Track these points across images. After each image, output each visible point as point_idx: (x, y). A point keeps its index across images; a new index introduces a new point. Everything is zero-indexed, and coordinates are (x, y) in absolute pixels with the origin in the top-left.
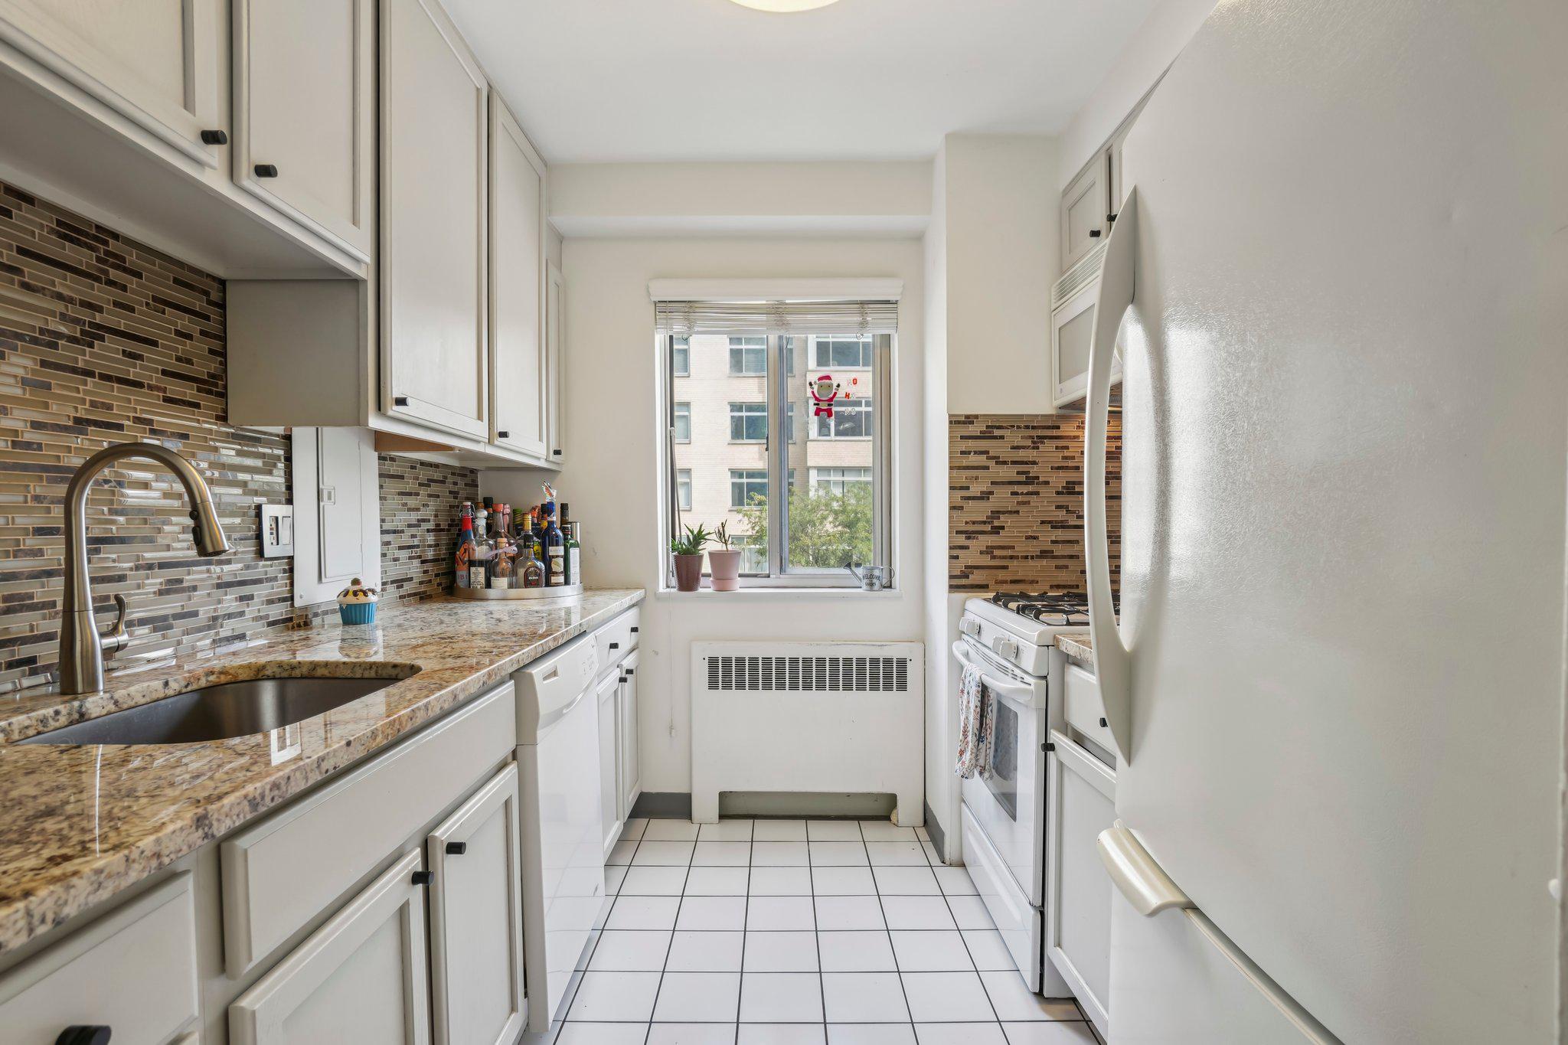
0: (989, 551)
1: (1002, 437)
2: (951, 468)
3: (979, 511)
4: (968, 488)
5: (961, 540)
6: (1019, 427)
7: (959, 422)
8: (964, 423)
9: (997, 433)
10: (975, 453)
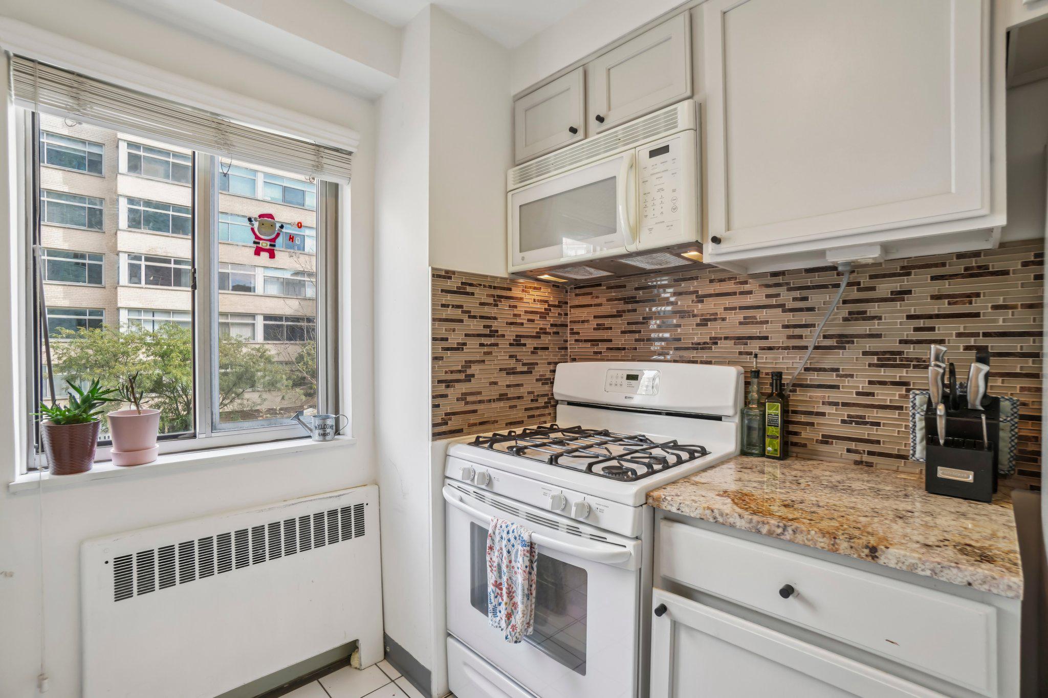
0: (463, 398)
1: (473, 294)
2: (434, 320)
3: (455, 360)
4: (447, 339)
5: (442, 388)
6: (485, 286)
7: (439, 276)
8: (444, 277)
9: (469, 289)
10: (453, 306)
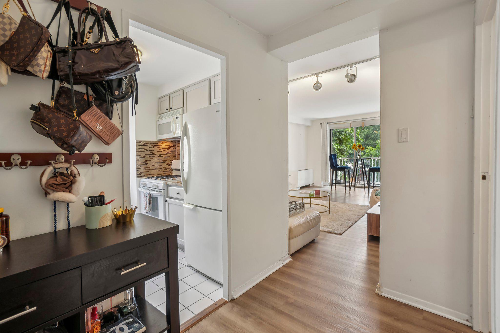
0: (145, 169)
1: (147, 145)
2: (137, 152)
3: (143, 160)
4: (140, 156)
5: (139, 167)
6: (150, 143)
7: (138, 142)
8: (139, 142)
9: (146, 144)
10: (142, 148)
